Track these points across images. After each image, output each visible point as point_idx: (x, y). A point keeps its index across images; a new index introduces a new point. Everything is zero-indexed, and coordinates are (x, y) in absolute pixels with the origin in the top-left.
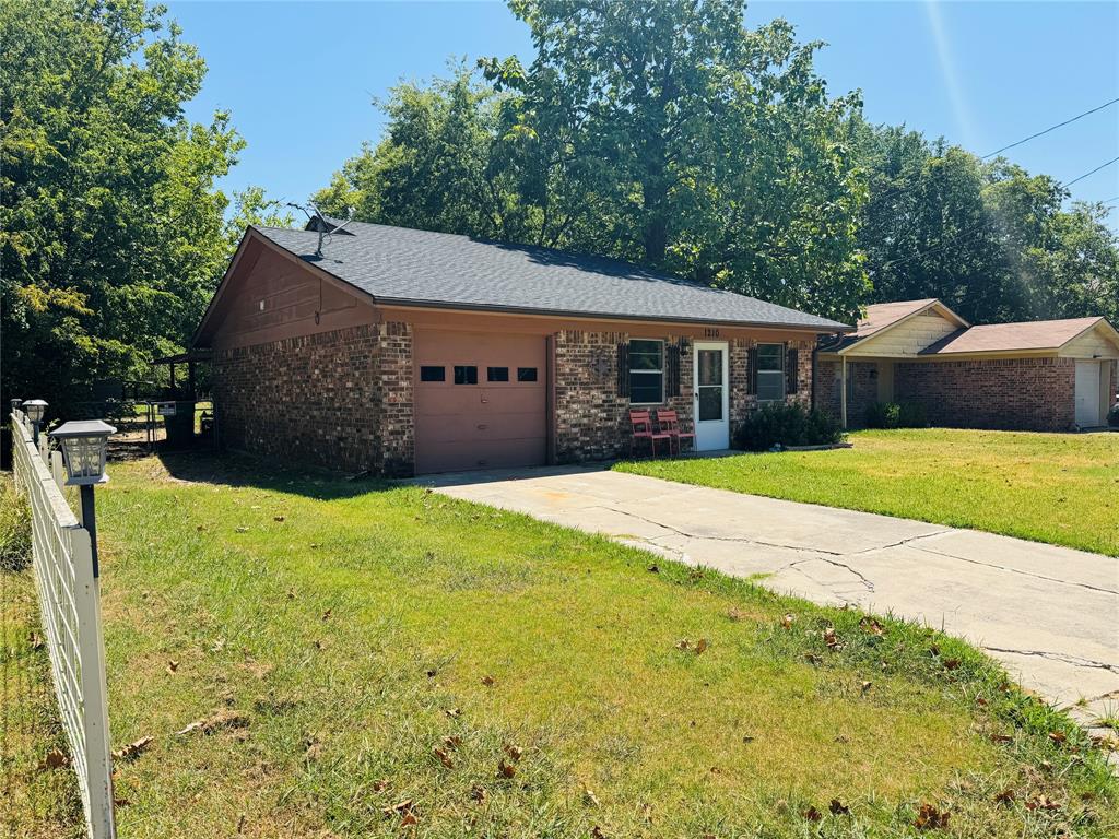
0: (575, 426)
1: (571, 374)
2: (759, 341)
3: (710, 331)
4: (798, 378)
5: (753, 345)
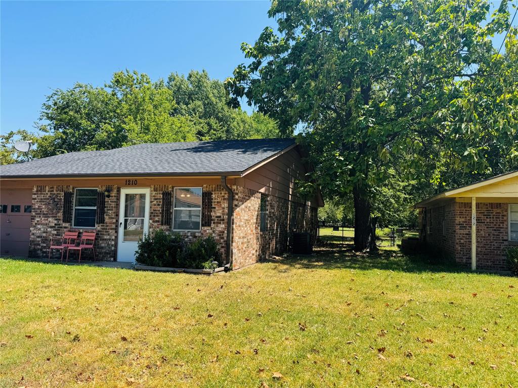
0: (38, 237)
1: (38, 209)
2: (176, 187)
3: (129, 181)
4: (212, 214)
5: (168, 189)
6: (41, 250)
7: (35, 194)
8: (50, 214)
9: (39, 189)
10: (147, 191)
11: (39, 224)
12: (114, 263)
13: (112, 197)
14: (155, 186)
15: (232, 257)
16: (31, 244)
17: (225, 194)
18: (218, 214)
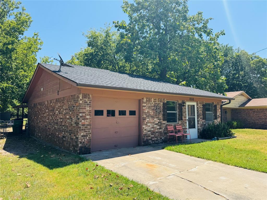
0: (149, 131)
1: (148, 113)
3: (191, 98)
5: (204, 103)
6: (151, 139)
7: (145, 103)
8: (155, 116)
9: (148, 100)
11: (148, 123)
16: (144, 137)
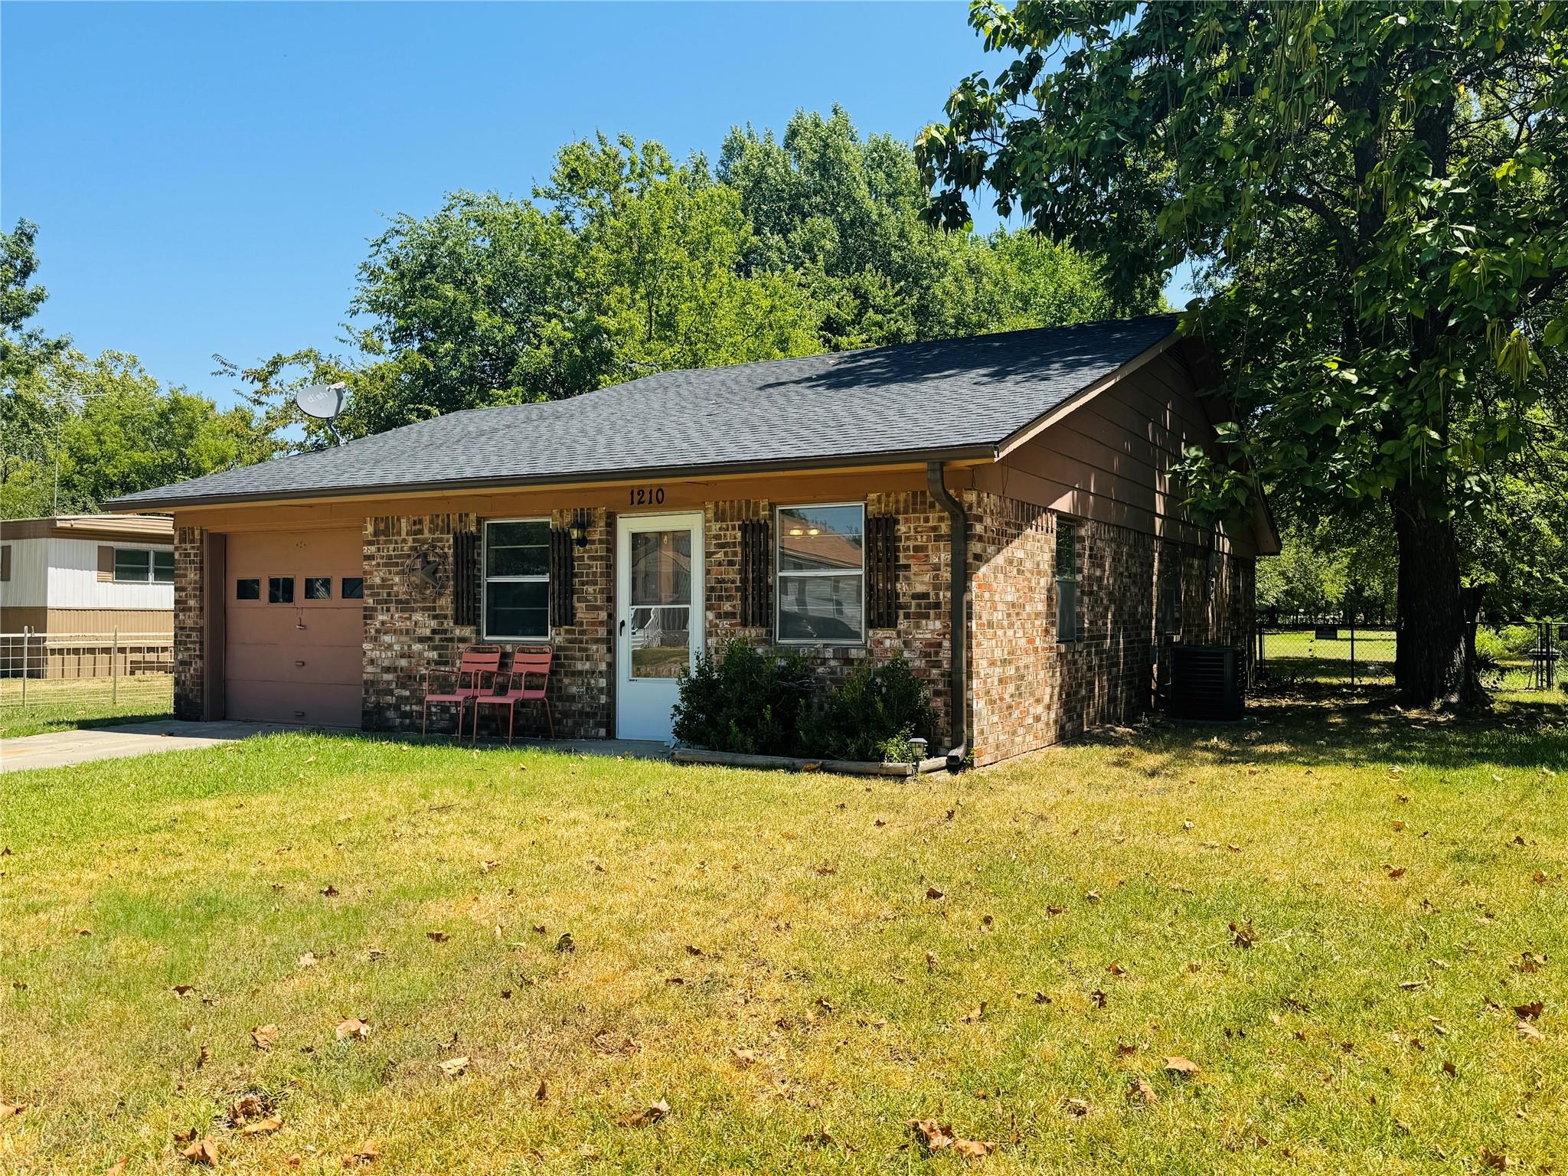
0: (387, 670)
1: (382, 586)
2: (781, 504)
3: (641, 492)
4: (901, 587)
5: (756, 513)
6: (397, 707)
7: (370, 543)
8: (415, 601)
9: (382, 526)
10: (692, 522)
11: (385, 633)
12: (609, 743)
13: (593, 542)
14: (717, 505)
15: (970, 725)
16: (367, 692)
17: (941, 519)
18: (920, 588)
